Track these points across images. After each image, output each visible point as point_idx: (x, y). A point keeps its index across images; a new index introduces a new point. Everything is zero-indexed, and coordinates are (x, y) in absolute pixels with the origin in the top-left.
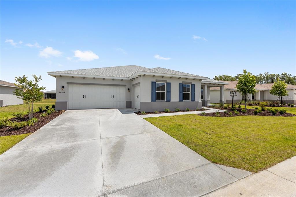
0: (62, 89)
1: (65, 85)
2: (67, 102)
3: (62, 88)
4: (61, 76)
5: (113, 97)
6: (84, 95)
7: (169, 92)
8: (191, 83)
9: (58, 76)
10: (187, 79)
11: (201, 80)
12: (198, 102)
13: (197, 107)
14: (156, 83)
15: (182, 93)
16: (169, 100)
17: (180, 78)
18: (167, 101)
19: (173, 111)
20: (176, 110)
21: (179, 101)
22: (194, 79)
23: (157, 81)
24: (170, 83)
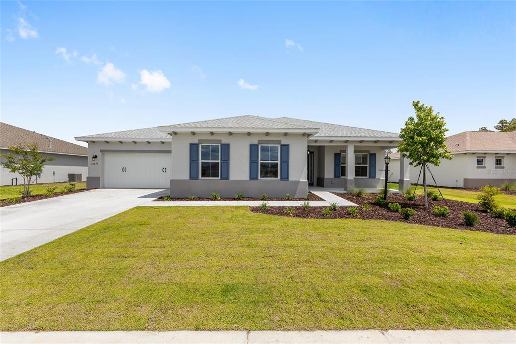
1: (99, 154)
2: (99, 178)
3: (93, 158)
4: (93, 142)
5: (164, 170)
6: (124, 168)
7: (226, 160)
8: (279, 142)
9: (89, 141)
10: (267, 134)
11: (304, 134)
12: (298, 182)
13: (295, 193)
14: (197, 145)
15: (258, 163)
16: (226, 177)
17: (249, 134)
18: (222, 178)
19: (228, 198)
20: (237, 196)
21: (248, 179)
22: (286, 134)
23: (201, 141)
24: (228, 145)
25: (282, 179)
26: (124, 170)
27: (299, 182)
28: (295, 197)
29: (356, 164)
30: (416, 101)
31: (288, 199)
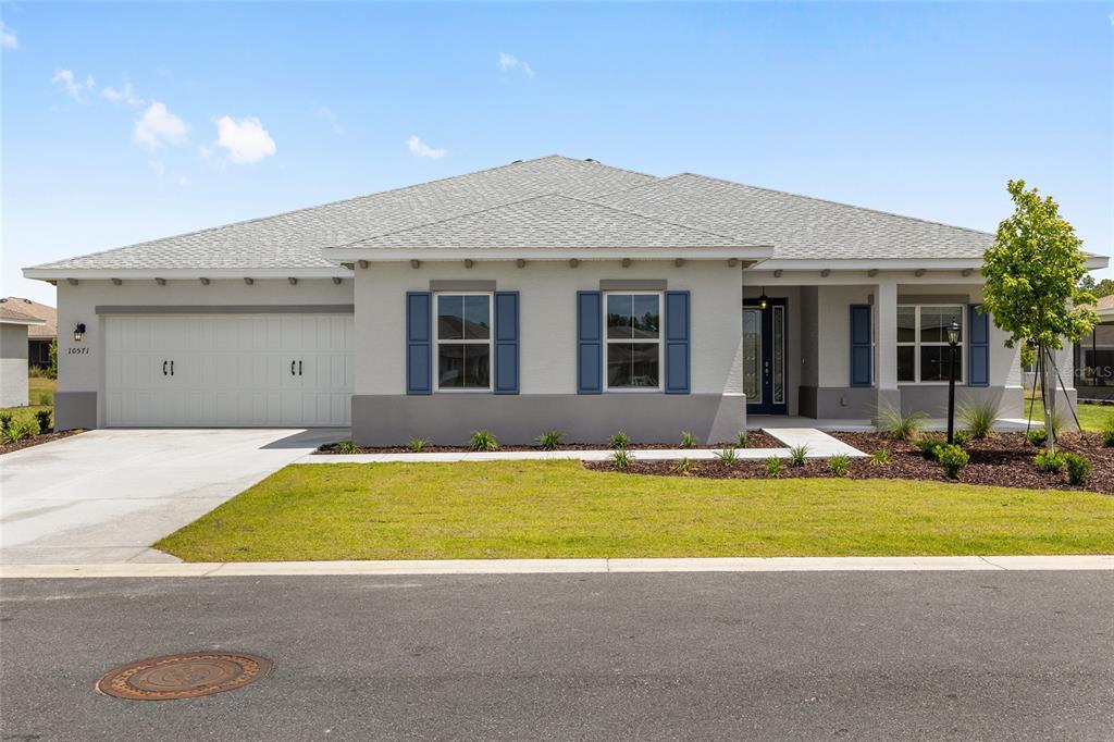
0: (78, 337)
1: (91, 321)
2: (94, 395)
3: (76, 332)
4: (74, 282)
5: (297, 368)
6: (169, 363)
7: (510, 338)
8: (660, 284)
9: (62, 280)
10: (627, 263)
11: (732, 262)
12: (717, 399)
13: (709, 430)
14: (427, 296)
15: (600, 346)
16: (510, 386)
17: (574, 263)
18: (499, 390)
19: (516, 446)
20: (544, 438)
21: (576, 392)
22: (679, 263)
23: (437, 285)
24: (515, 296)
25: (670, 390)
26: (168, 368)
27: (719, 398)
28: (708, 443)
29: (898, 341)
30: (1016, 181)
31: (688, 446)
